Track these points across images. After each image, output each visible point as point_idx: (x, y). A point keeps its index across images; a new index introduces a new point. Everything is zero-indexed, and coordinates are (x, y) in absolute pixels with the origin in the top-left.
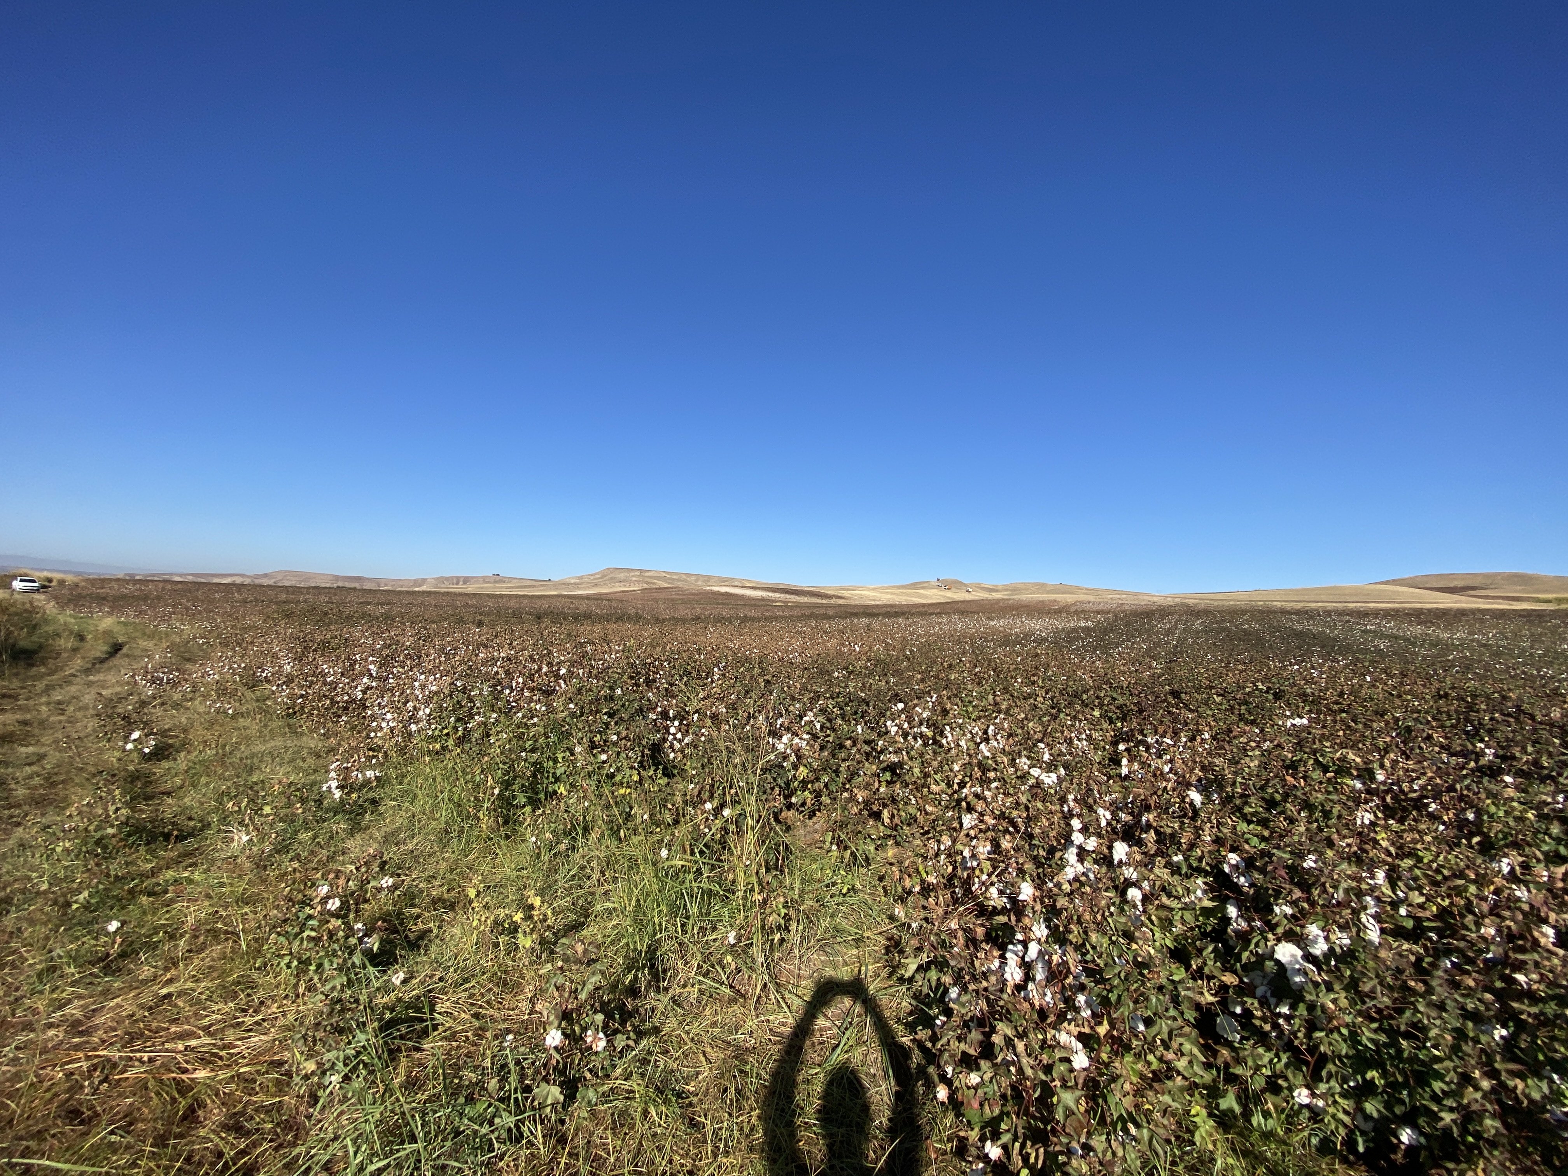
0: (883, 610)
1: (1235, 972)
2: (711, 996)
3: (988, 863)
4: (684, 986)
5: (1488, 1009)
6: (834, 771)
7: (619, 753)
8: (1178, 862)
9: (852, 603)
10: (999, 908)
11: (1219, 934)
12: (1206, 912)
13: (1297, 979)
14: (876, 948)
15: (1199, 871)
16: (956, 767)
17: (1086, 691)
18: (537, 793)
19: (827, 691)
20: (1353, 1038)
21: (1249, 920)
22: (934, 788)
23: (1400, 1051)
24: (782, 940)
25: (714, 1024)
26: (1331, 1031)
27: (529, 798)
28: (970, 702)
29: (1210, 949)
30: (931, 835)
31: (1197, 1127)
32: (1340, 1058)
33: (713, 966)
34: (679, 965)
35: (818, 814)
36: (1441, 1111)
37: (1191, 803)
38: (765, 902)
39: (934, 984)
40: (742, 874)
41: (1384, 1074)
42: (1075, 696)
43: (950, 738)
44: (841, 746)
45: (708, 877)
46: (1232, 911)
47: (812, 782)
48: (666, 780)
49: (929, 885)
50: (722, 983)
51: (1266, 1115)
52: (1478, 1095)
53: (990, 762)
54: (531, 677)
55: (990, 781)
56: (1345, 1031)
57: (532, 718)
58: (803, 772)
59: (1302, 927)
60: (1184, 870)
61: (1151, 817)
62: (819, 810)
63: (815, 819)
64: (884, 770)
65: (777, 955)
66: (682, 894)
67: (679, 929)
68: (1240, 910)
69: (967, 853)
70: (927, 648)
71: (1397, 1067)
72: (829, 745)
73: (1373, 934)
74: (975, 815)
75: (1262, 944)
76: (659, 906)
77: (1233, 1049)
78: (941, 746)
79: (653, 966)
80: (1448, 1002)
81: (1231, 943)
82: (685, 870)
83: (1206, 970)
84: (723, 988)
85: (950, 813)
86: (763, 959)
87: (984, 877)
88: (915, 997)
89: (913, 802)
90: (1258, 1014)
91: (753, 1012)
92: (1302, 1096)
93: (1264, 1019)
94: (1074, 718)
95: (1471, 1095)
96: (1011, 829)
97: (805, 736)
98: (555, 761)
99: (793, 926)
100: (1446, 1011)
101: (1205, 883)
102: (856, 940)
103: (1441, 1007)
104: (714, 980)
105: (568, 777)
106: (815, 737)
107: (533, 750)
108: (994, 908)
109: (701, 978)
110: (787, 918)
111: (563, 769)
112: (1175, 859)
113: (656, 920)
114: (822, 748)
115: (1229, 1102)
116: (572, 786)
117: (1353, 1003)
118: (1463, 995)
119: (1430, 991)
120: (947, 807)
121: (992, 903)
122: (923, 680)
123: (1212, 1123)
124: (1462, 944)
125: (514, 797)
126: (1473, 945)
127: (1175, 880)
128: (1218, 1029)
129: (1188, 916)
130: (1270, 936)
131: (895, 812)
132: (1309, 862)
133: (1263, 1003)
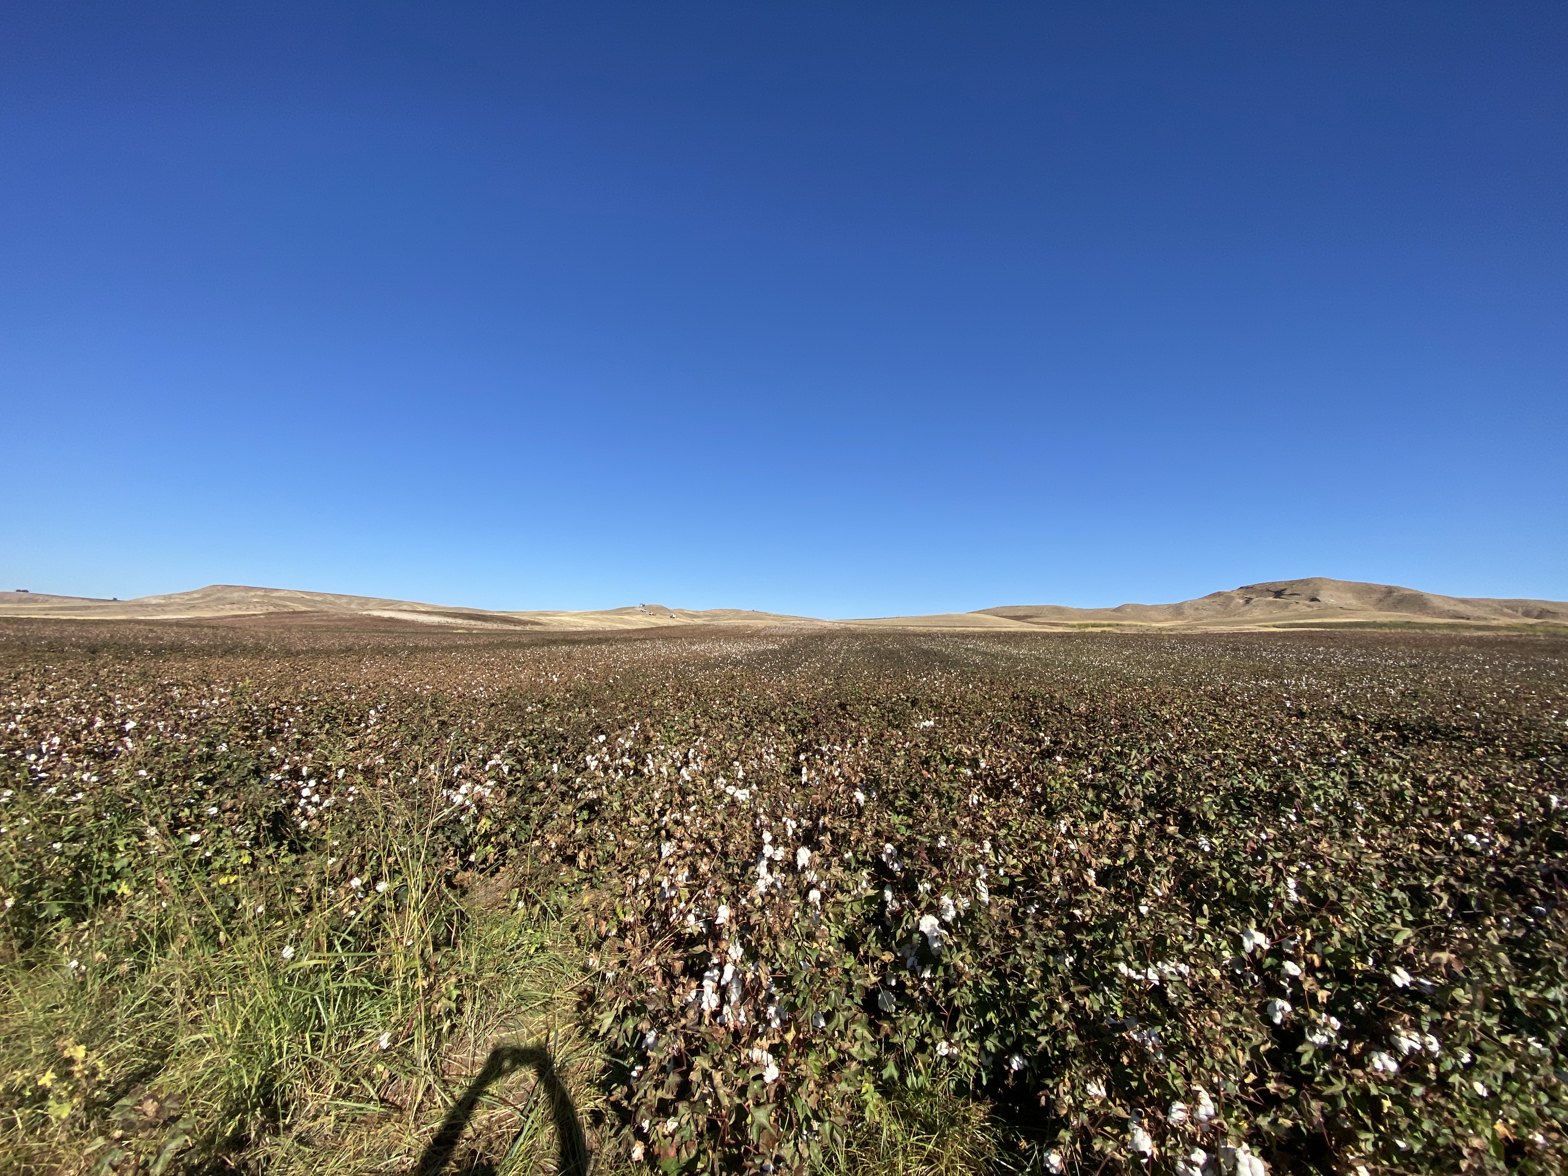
0: (585, 637)
1: (891, 950)
2: (354, 1121)
3: (686, 890)
4: (315, 1118)
5: (1061, 943)
6: (523, 818)
7: (220, 830)
8: (849, 859)
9: (551, 629)
10: (696, 934)
11: (878, 918)
12: (870, 900)
13: (936, 945)
14: (567, 1007)
15: (864, 864)
16: (657, 795)
17: (774, 709)
18: (82, 898)
19: (517, 729)
20: (976, 988)
21: (900, 900)
22: (634, 820)
23: (1008, 991)
24: (453, 1027)
25: (358, 1155)
26: (962, 986)
27: (66, 906)
28: (672, 727)
29: (873, 933)
30: (629, 871)
31: (866, 1103)
32: (967, 1007)
33: (357, 1082)
34: (309, 1092)
35: (502, 869)
36: (1037, 1036)
37: (857, 804)
38: (431, 987)
39: (630, 1034)
40: (402, 958)
41: (998, 1015)
42: (765, 714)
43: (651, 766)
44: (533, 789)
45: (354, 972)
46: (888, 895)
47: (497, 834)
48: (294, 857)
49: (626, 925)
50: (370, 1100)
51: (918, 1073)
52: (1062, 1017)
53: (690, 786)
54: (75, 735)
55: (690, 806)
56: (970, 983)
57: (74, 793)
58: (485, 824)
59: (938, 899)
60: (853, 865)
61: (827, 819)
62: (504, 865)
63: (498, 876)
64: (581, 809)
65: (446, 1045)
66: (314, 1001)
67: (308, 1046)
68: (894, 893)
69: (665, 884)
70: (631, 675)
71: (1006, 1005)
72: (519, 789)
73: (985, 897)
74: (674, 842)
75: (910, 921)
76: (278, 1023)
77: (893, 1021)
78: (642, 775)
79: (268, 1102)
80: (1036, 942)
81: (888, 923)
82: (318, 970)
83: (870, 954)
84: (371, 1106)
85: (650, 844)
86: (427, 1057)
87: (682, 905)
88: (609, 1051)
89: (612, 838)
90: (909, 983)
91: (412, 1125)
92: (943, 1049)
93: (914, 987)
94: (764, 734)
95: (1057, 1017)
96: (708, 850)
97: (491, 783)
98: (113, 851)
99: (468, 1007)
100: (1035, 950)
101: (868, 874)
102: (545, 1005)
103: (1032, 947)
104: (358, 1100)
105: (134, 870)
106: (501, 782)
107: (75, 839)
108: (691, 934)
109: (340, 1102)
110: (460, 1000)
111: (125, 862)
112: (846, 856)
113: (274, 1042)
114: (510, 794)
115: (890, 1071)
116: (142, 882)
117: (975, 957)
118: (1045, 935)
119: (1024, 936)
120: (646, 838)
121: (689, 930)
122: (626, 709)
123: (878, 1095)
124: (1041, 893)
125: (41, 908)
126: (1049, 892)
127: (846, 876)
128: (880, 1006)
129: (857, 907)
130: (917, 912)
131: (592, 853)
132: (942, 843)
133: (913, 972)
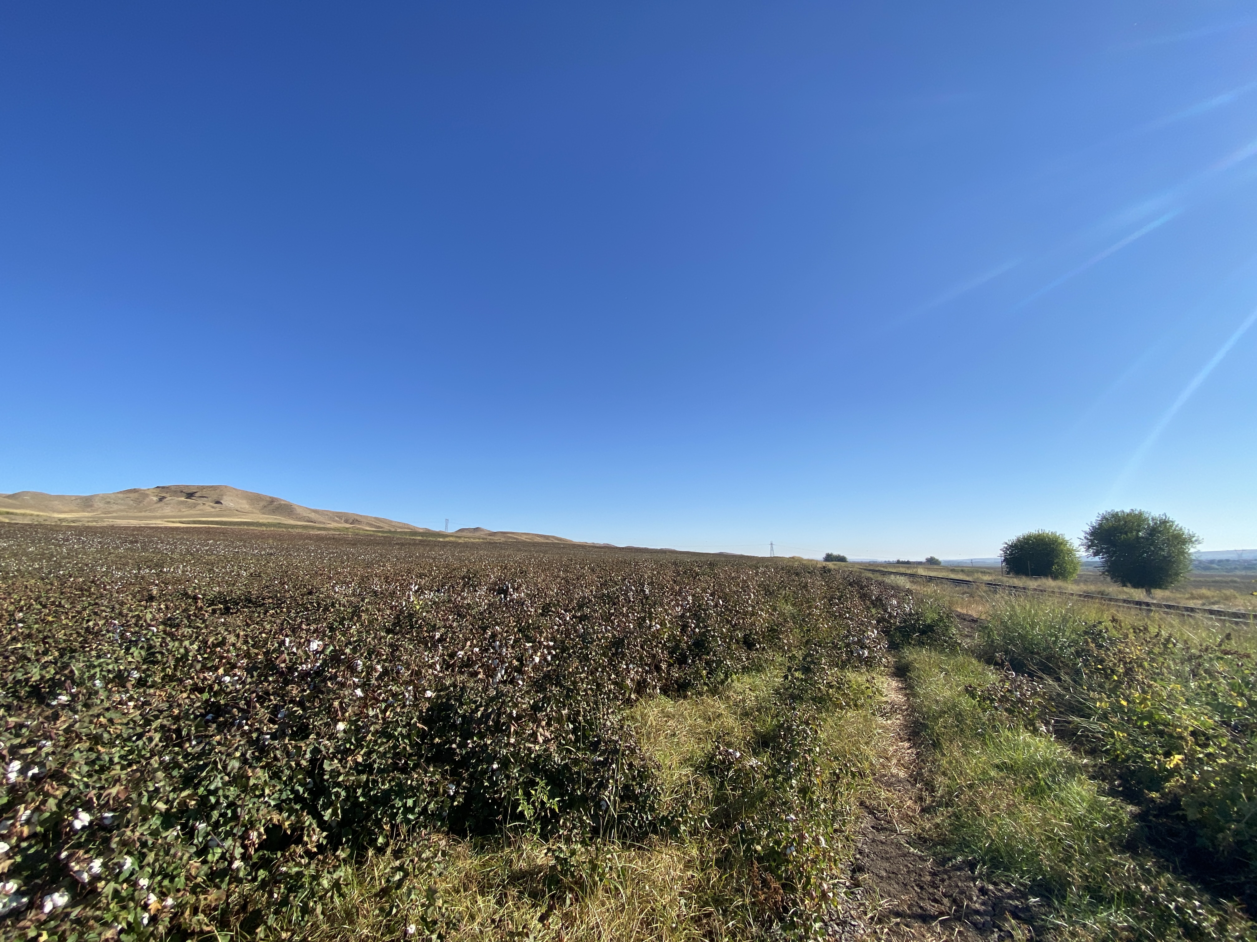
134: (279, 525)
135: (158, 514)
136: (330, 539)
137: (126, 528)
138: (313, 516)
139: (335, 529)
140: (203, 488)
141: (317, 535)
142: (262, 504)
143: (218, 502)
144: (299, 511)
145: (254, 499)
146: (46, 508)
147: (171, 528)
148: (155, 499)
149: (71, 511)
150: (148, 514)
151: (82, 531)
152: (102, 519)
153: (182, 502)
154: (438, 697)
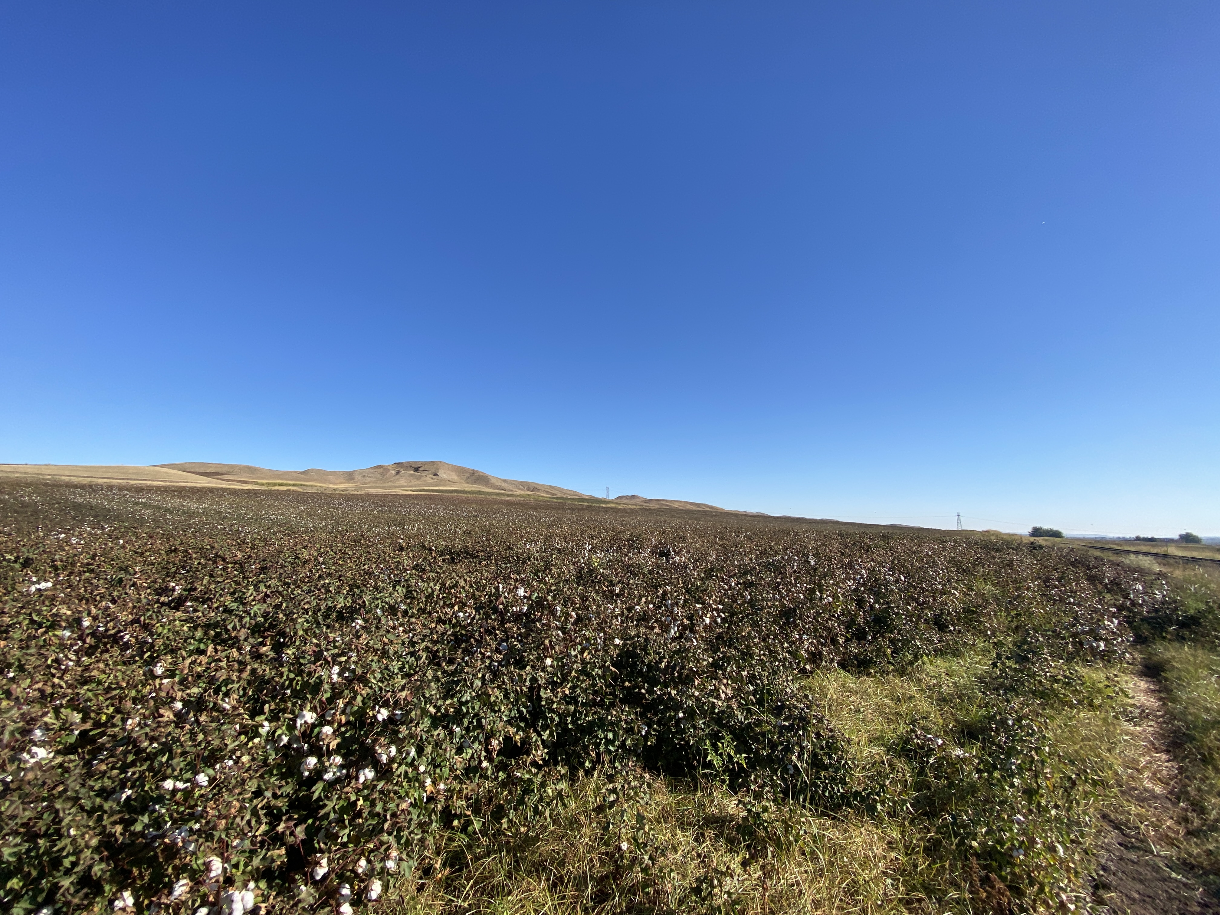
134: (479, 492)
135: (397, 484)
136: (517, 504)
137: (377, 495)
138: (504, 485)
139: (521, 496)
140: (425, 463)
141: (508, 501)
142: (467, 475)
143: (436, 475)
144: (493, 481)
145: (461, 471)
146: (325, 481)
147: (406, 495)
148: (394, 472)
149: (341, 483)
150: (389, 484)
151: (350, 498)
152: (360, 488)
153: (411, 475)
154: (625, 645)
